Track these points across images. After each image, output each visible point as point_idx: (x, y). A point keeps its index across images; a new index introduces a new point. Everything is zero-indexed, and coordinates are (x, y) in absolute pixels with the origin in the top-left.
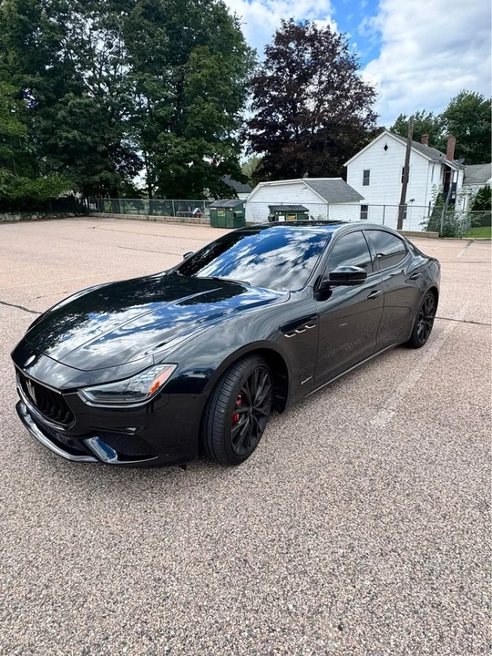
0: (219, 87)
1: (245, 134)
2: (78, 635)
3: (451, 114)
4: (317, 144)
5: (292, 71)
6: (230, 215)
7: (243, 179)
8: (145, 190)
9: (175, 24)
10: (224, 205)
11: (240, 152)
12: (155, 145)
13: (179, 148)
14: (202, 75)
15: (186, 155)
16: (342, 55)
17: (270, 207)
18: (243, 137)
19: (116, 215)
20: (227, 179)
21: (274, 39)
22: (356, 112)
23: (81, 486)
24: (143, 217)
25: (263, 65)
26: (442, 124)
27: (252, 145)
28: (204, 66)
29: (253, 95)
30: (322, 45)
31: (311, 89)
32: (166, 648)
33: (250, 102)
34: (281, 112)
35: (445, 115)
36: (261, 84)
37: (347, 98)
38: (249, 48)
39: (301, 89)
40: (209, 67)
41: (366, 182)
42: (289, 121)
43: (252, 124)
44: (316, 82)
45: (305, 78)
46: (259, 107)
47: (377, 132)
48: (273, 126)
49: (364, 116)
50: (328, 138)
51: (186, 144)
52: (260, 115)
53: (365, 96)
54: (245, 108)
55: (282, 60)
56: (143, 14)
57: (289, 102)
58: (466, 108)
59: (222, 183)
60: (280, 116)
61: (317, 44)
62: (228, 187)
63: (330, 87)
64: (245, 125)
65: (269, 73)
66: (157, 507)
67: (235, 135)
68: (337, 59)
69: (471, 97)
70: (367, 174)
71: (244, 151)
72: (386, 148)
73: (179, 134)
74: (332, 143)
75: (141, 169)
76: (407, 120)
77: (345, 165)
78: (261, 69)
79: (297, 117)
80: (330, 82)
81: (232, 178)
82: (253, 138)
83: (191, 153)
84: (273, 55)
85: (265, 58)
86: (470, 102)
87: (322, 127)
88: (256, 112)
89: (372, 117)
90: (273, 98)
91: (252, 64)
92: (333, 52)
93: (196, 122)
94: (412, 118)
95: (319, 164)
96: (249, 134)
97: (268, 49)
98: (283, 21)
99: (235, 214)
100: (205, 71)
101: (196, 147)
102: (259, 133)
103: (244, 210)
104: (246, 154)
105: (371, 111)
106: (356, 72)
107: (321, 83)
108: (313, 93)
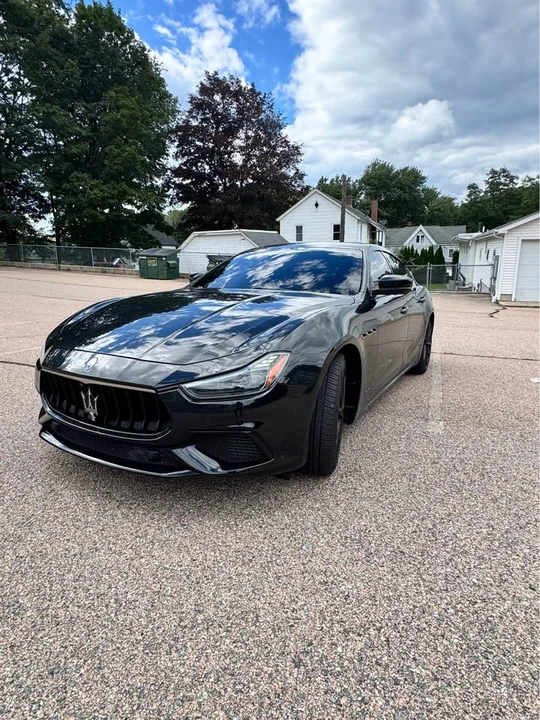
0: (141, 130)
1: (169, 182)
2: (276, 648)
3: (367, 180)
4: (246, 197)
5: (218, 123)
6: (162, 264)
7: (168, 230)
8: (52, 236)
9: (89, 59)
10: (155, 254)
11: (165, 202)
12: (65, 185)
13: (96, 191)
14: (122, 115)
15: (104, 199)
16: (268, 112)
17: (208, 257)
18: (167, 185)
19: (16, 263)
20: (150, 229)
21: (198, 89)
22: (283, 170)
23: (164, 514)
24: (52, 266)
25: (187, 114)
26: (360, 189)
27: (177, 195)
28: (124, 106)
29: (177, 143)
30: (247, 101)
31: (238, 142)
32: (383, 639)
33: (172, 149)
34: (208, 164)
35: (361, 182)
36: (185, 134)
37: (274, 155)
38: (171, 95)
39: (228, 143)
40: (129, 108)
41: (299, 237)
42: (215, 172)
43: (177, 172)
44: (243, 136)
45: (232, 132)
46: (183, 156)
47: (306, 190)
48: (201, 177)
49: (291, 173)
50: (259, 193)
51: (105, 188)
52: (185, 164)
53: (292, 155)
54: (168, 155)
55: (207, 111)
56: (50, 43)
57: (216, 154)
58: (380, 175)
59: (145, 233)
60: (207, 167)
61: (242, 100)
62: (151, 237)
63: (256, 142)
64: (169, 172)
65: (195, 123)
66: (270, 521)
67: (159, 182)
68: (263, 116)
69: (384, 166)
70: (299, 229)
71: (168, 200)
72: (317, 205)
73: (94, 176)
74: (262, 198)
75: (48, 212)
76: (328, 182)
77: (277, 220)
78: (184, 117)
79: (224, 169)
80: (257, 139)
81: (156, 228)
82: (179, 186)
83: (110, 198)
84: (198, 106)
85: (189, 107)
86: (383, 171)
87: (251, 181)
88: (180, 161)
89: (300, 176)
90: (198, 149)
91: (174, 112)
92: (259, 111)
93: (116, 164)
94: (332, 181)
95: (251, 218)
96: (174, 183)
97: (193, 98)
98: (207, 73)
99: (168, 264)
100: (124, 111)
101: (117, 191)
102: (184, 183)
103: (178, 260)
104: (171, 203)
105: (298, 170)
106: (282, 131)
107: (248, 138)
108: (240, 147)
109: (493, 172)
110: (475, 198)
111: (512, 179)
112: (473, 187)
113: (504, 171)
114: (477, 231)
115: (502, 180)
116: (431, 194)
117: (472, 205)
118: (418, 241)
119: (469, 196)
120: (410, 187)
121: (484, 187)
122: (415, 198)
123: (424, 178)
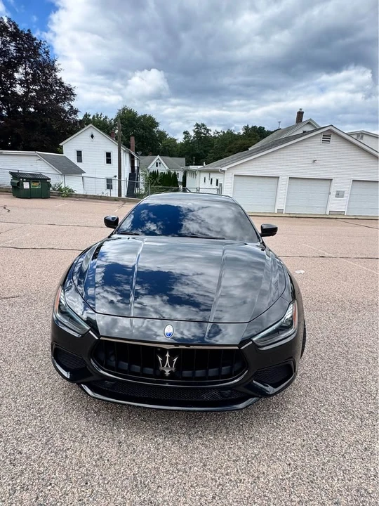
3: (120, 120)
17: (11, 173)
22: (60, 105)
26: (115, 125)
31: (18, 76)
35: (116, 120)
41: (80, 160)
44: (22, 71)
45: (12, 66)
50: (42, 121)
53: (67, 94)
58: (129, 118)
61: (20, 41)
68: (40, 58)
69: (130, 111)
70: (79, 154)
72: (92, 136)
76: (91, 117)
77: (61, 144)
80: (36, 76)
86: (130, 115)
89: (74, 111)
92: (36, 53)
94: (94, 117)
105: (72, 107)
106: (57, 74)
107: (27, 74)
108: (20, 80)
109: (197, 125)
110: (189, 140)
111: (208, 130)
112: (186, 133)
113: (203, 125)
114: (200, 165)
115: (203, 131)
116: (163, 135)
117: (187, 145)
118: (157, 166)
119: (185, 138)
120: (149, 129)
121: (192, 134)
122: (153, 136)
123: (158, 123)
